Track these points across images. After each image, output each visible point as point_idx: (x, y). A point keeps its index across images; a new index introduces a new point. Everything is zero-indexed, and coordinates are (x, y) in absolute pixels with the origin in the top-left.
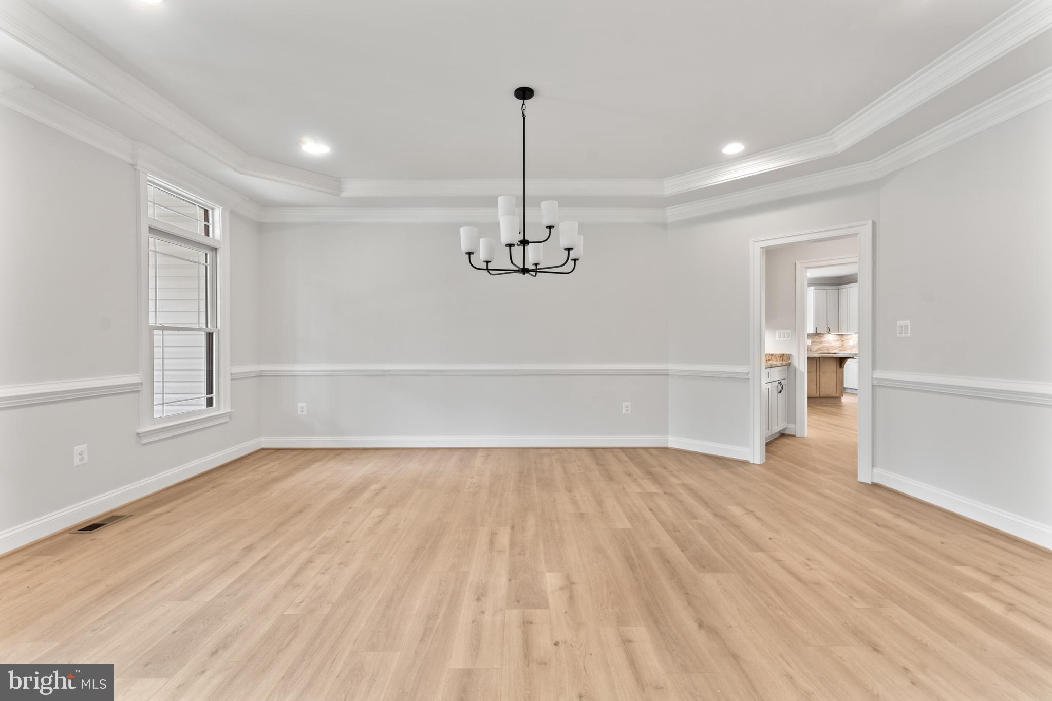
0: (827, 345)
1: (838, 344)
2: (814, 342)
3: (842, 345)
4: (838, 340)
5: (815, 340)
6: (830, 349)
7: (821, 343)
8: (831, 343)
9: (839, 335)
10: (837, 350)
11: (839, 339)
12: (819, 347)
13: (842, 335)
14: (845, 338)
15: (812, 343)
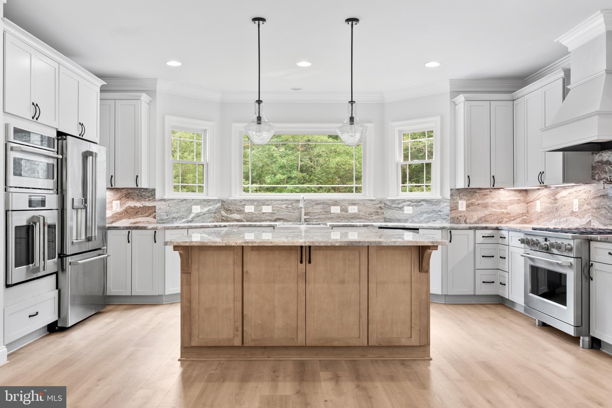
0: (499, 211)
1: (517, 209)
2: (472, 204)
3: (528, 211)
4: (519, 201)
5: (474, 200)
6: (502, 218)
7: (486, 206)
8: (506, 208)
9: (515, 190)
10: (518, 220)
11: (522, 198)
12: (482, 215)
13: (526, 191)
14: (532, 196)
15: (468, 206)
